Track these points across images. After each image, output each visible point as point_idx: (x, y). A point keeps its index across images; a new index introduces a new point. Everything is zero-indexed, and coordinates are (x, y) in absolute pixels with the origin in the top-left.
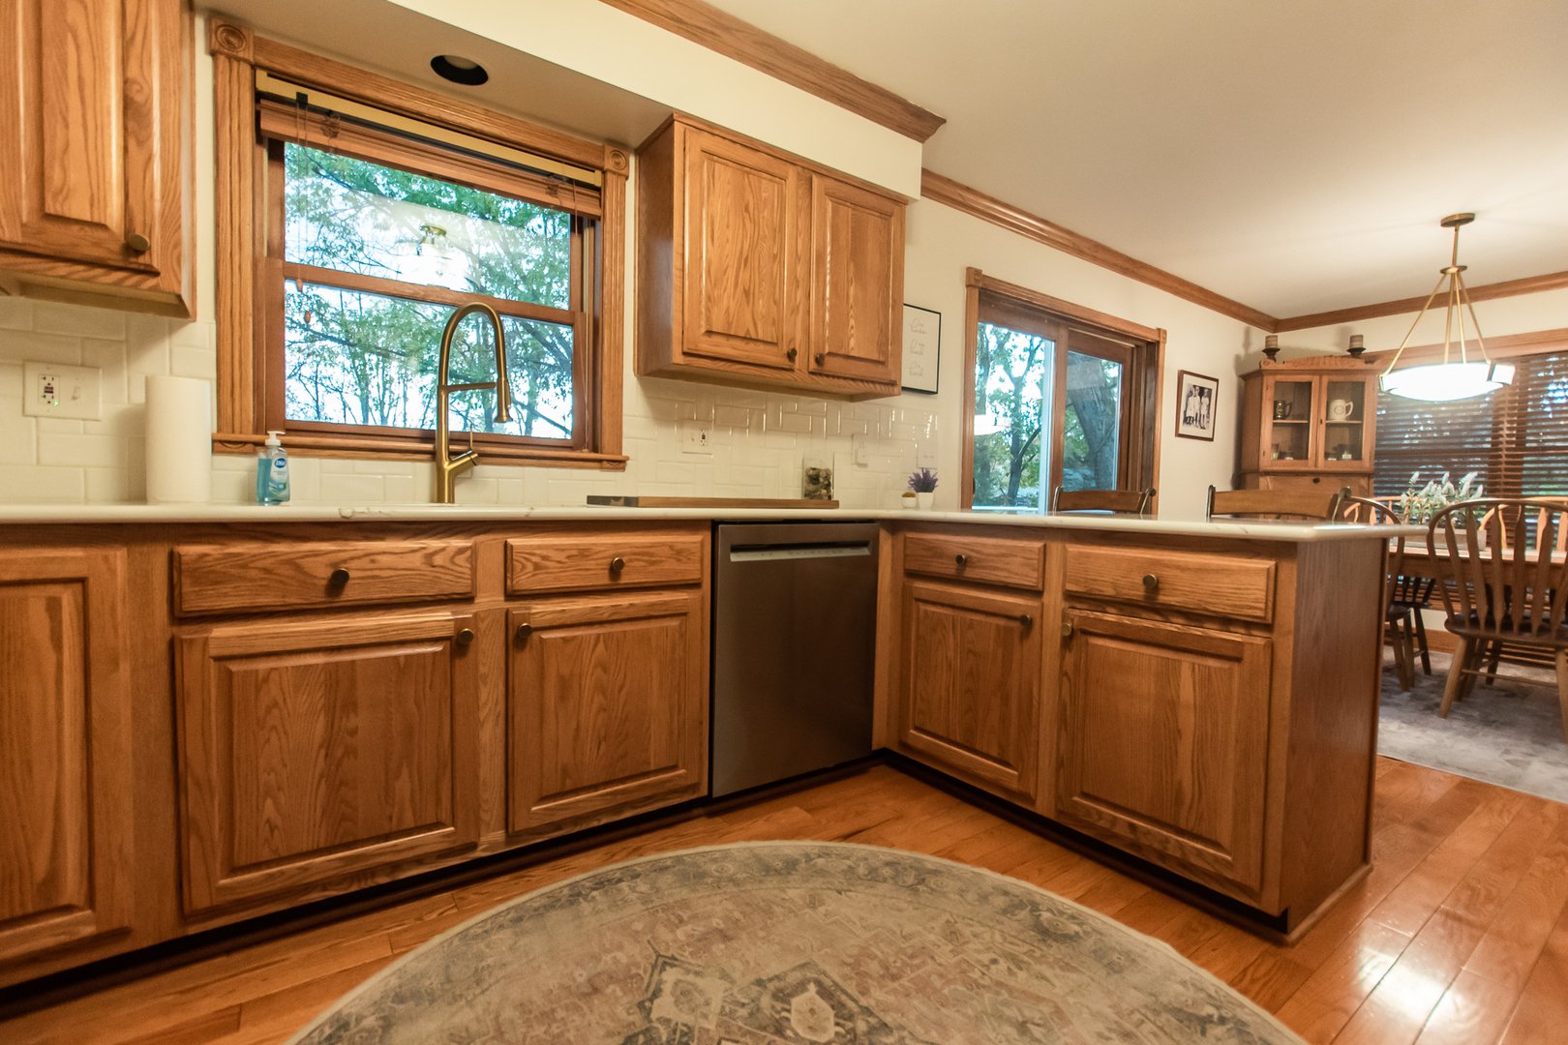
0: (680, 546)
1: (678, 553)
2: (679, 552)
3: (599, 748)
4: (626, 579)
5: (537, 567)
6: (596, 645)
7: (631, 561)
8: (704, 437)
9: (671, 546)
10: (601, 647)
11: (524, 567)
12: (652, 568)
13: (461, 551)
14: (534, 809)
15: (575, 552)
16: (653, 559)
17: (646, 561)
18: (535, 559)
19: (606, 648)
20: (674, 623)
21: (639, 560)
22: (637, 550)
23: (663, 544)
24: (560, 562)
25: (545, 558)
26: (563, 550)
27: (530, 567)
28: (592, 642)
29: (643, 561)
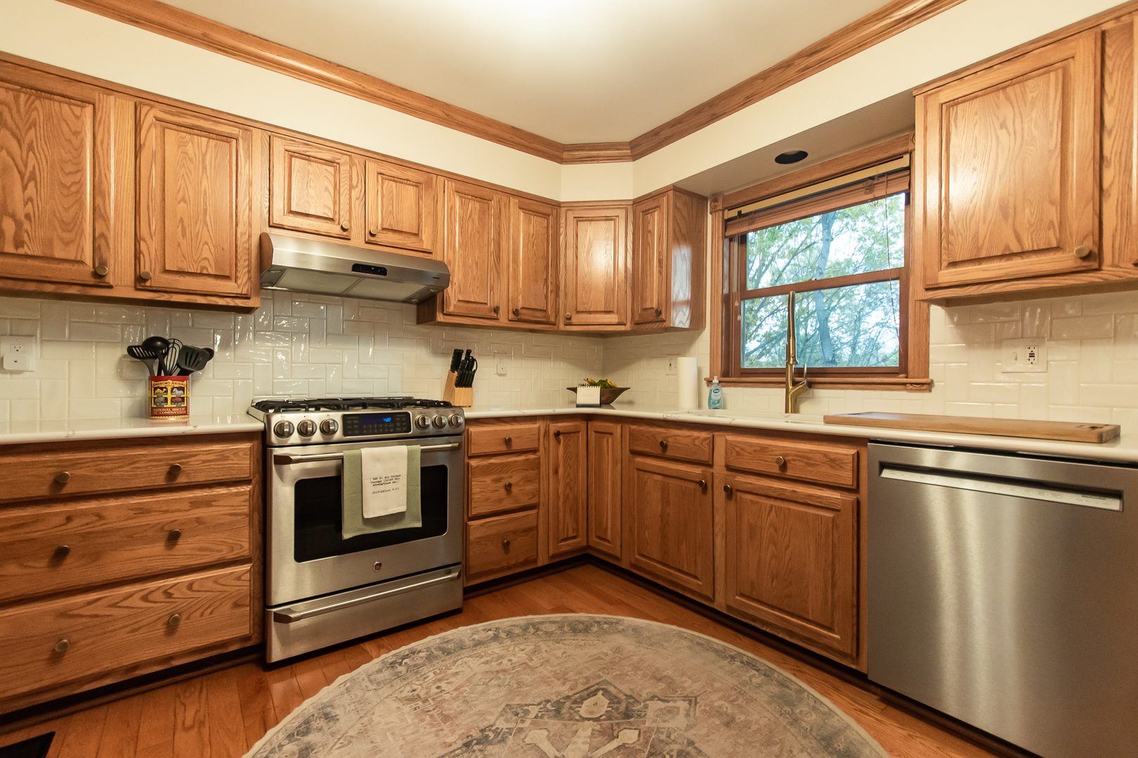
0: (833, 456)
1: (833, 462)
2: (833, 460)
3: (772, 581)
4: (790, 473)
5: (738, 454)
6: (770, 511)
7: (794, 460)
8: (1032, 355)
9: (825, 455)
10: (773, 514)
11: (732, 453)
12: (810, 469)
13: (706, 439)
14: (737, 597)
15: (757, 448)
16: (811, 462)
17: (806, 463)
18: (738, 449)
19: (777, 516)
20: (829, 515)
21: (800, 461)
22: (799, 454)
23: (819, 452)
24: (750, 453)
25: (742, 449)
26: (752, 446)
27: (734, 454)
28: (768, 509)
29: (803, 462)
